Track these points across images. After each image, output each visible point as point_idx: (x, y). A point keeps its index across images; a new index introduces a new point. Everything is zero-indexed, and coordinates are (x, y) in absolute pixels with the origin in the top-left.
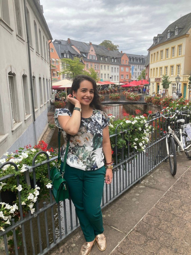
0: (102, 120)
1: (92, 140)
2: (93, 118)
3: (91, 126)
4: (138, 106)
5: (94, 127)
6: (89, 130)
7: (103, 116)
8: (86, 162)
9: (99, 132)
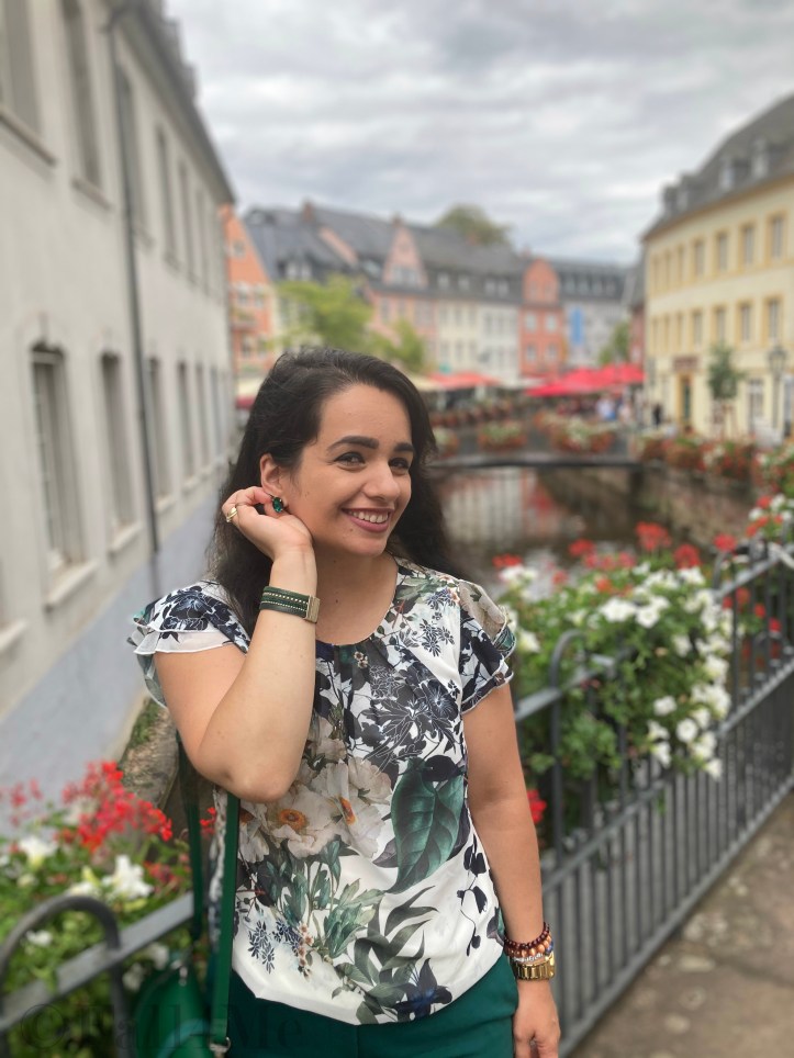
0: (464, 645)
1: (385, 810)
2: (393, 642)
3: (379, 706)
4: (606, 476)
5: (397, 712)
6: (359, 741)
7: (465, 616)
8: (357, 972)
9: (433, 747)
